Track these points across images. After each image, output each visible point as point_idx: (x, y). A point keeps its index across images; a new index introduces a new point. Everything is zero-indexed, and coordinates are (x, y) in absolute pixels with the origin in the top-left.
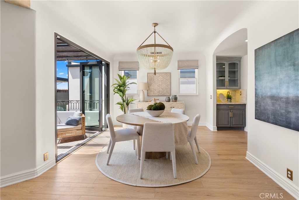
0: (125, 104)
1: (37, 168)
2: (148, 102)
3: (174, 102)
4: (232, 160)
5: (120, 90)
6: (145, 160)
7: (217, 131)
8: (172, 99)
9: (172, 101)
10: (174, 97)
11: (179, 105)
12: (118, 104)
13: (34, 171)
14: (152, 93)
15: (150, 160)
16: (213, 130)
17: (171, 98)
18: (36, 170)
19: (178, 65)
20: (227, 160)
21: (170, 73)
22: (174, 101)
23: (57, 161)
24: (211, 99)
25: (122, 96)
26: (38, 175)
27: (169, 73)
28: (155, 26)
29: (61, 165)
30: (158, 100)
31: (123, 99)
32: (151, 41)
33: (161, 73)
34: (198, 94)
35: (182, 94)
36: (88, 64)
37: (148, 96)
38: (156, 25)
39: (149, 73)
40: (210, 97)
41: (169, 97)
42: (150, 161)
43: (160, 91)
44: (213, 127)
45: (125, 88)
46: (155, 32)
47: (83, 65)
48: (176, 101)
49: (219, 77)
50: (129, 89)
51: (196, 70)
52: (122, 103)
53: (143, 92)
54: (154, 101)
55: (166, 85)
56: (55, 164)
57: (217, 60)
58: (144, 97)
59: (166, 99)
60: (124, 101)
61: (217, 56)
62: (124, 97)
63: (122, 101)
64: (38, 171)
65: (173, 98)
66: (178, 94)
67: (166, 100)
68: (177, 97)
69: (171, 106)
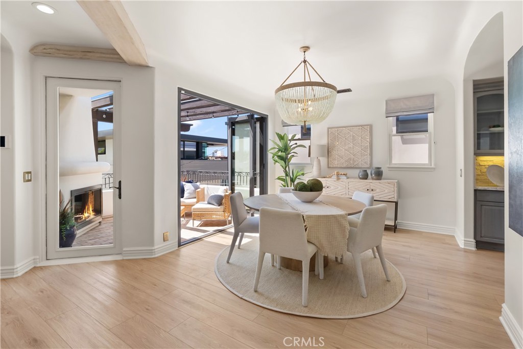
0: (288, 179)
1: (156, 247)
2: (326, 177)
3: (374, 181)
4: (456, 312)
5: (281, 158)
6: (280, 269)
7: (474, 249)
8: (371, 175)
9: (373, 179)
10: (375, 170)
11: (384, 186)
12: (279, 178)
13: (152, 250)
14: (336, 162)
15: (289, 270)
16: (465, 246)
17: (369, 172)
18: (154, 249)
19: (386, 109)
20: (441, 308)
21: (371, 126)
22: (375, 177)
23: (180, 245)
24: (461, 176)
25: (284, 167)
26: (156, 256)
27: (368, 125)
28: (305, 52)
29: (184, 250)
30: (344, 174)
31: (286, 170)
32: (298, 78)
33: (353, 126)
34: (433, 166)
35: (396, 164)
36: (237, 120)
37: (329, 167)
38: (307, 50)
39: (330, 128)
40: (459, 172)
41: (366, 171)
42: (287, 272)
43: (350, 159)
44: (463, 239)
45: (288, 154)
46: (305, 61)
47: (232, 122)
48: (380, 179)
49: (490, 127)
50: (297, 155)
51: (430, 116)
52: (285, 178)
53: (319, 161)
54: (336, 177)
55: (363, 148)
56: (177, 248)
57: (474, 89)
58: (320, 169)
59: (359, 173)
60: (287, 175)
61: (474, 81)
62: (287, 169)
63: (284, 174)
64: (156, 250)
65: (373, 172)
66: (388, 166)
67: (359, 176)
68: (382, 172)
69: (368, 187)
